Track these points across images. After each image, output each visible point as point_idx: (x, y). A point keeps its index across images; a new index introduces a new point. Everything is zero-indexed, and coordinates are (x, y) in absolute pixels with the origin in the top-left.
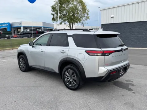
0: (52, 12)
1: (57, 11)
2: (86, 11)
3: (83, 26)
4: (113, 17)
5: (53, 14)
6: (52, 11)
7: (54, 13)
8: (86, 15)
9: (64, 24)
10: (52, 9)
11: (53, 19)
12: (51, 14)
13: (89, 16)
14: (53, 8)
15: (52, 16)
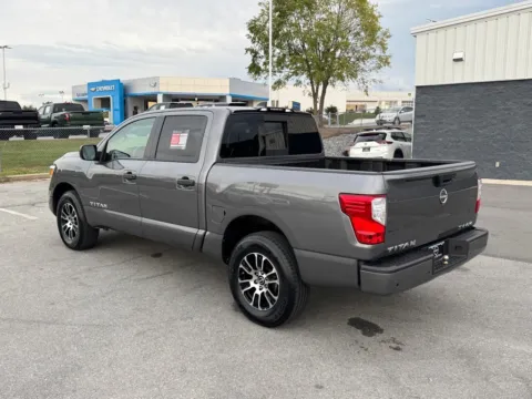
0: (249, 44)
1: (267, 40)
2: (379, 34)
3: (366, 91)
4: (460, 60)
5: (252, 51)
6: (250, 40)
7: (256, 47)
8: (378, 52)
9: (296, 85)
10: (252, 32)
11: (254, 69)
12: (247, 50)
13: (387, 53)
14: (255, 29)
15: (249, 59)
